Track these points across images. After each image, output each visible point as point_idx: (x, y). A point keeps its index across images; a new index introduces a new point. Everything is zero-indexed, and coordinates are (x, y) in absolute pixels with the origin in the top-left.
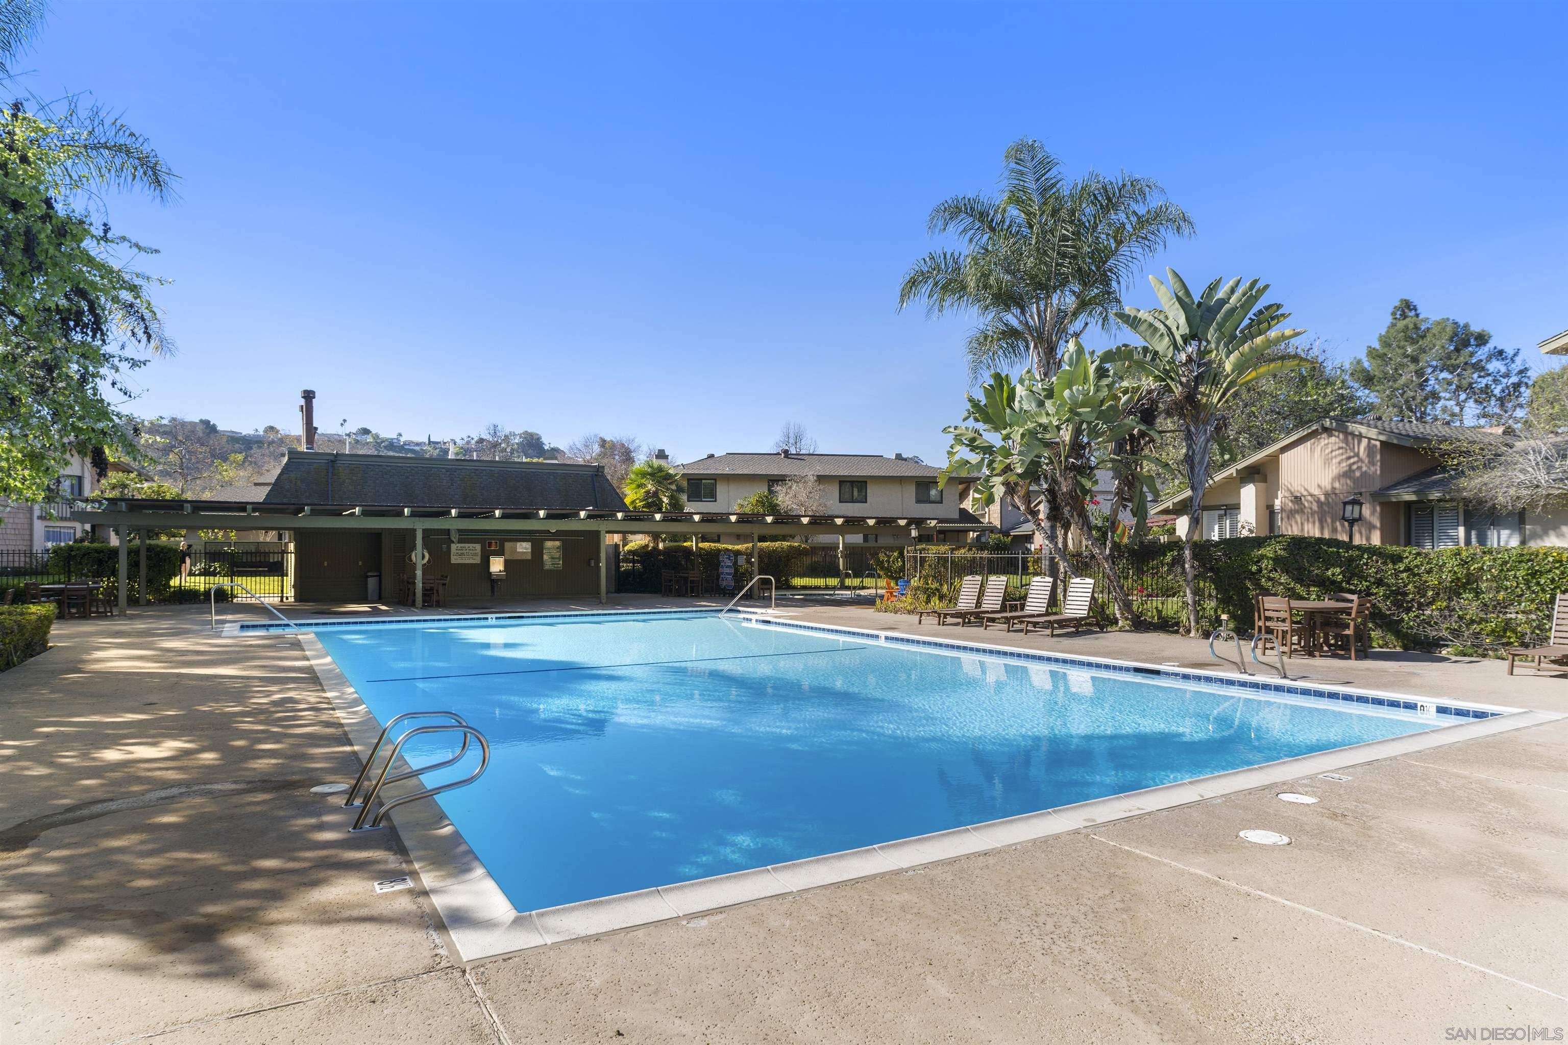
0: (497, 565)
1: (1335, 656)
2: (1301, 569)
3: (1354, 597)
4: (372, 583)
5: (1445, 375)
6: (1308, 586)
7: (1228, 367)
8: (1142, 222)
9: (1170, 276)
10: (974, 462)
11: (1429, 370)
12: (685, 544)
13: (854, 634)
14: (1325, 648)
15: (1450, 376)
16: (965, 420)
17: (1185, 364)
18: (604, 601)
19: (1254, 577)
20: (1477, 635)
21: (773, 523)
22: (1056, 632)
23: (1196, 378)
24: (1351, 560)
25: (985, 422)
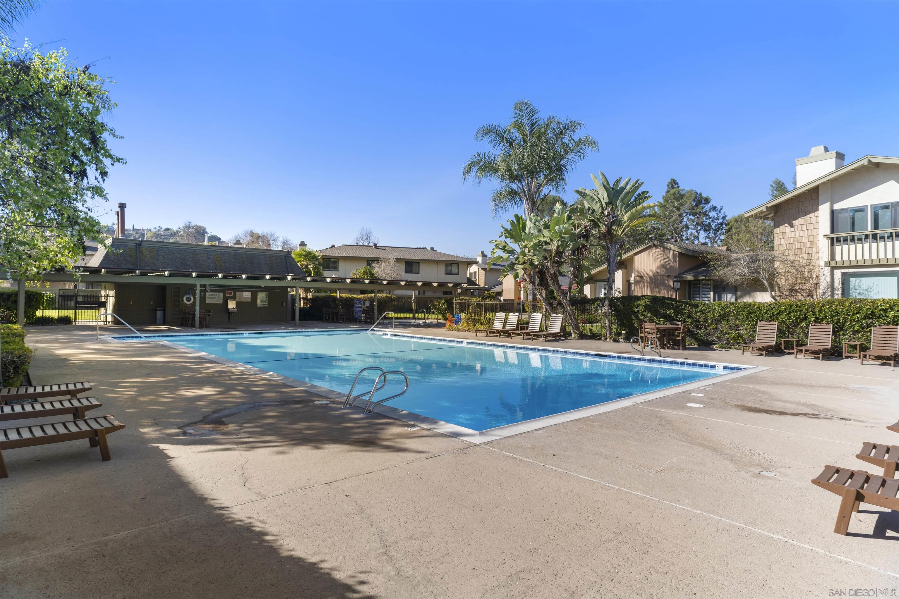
0: (232, 305)
1: (672, 349)
2: (657, 310)
3: (680, 323)
4: (159, 314)
5: (691, 217)
6: (660, 318)
7: (626, 218)
8: (577, 144)
9: (600, 175)
10: (505, 258)
11: (685, 214)
12: (333, 294)
13: (449, 341)
14: (669, 345)
15: (693, 218)
16: (500, 237)
17: (607, 216)
18: (298, 325)
19: (635, 314)
20: (727, 339)
21: (369, 283)
22: (547, 339)
23: (611, 222)
24: (677, 307)
25: (511, 238)
